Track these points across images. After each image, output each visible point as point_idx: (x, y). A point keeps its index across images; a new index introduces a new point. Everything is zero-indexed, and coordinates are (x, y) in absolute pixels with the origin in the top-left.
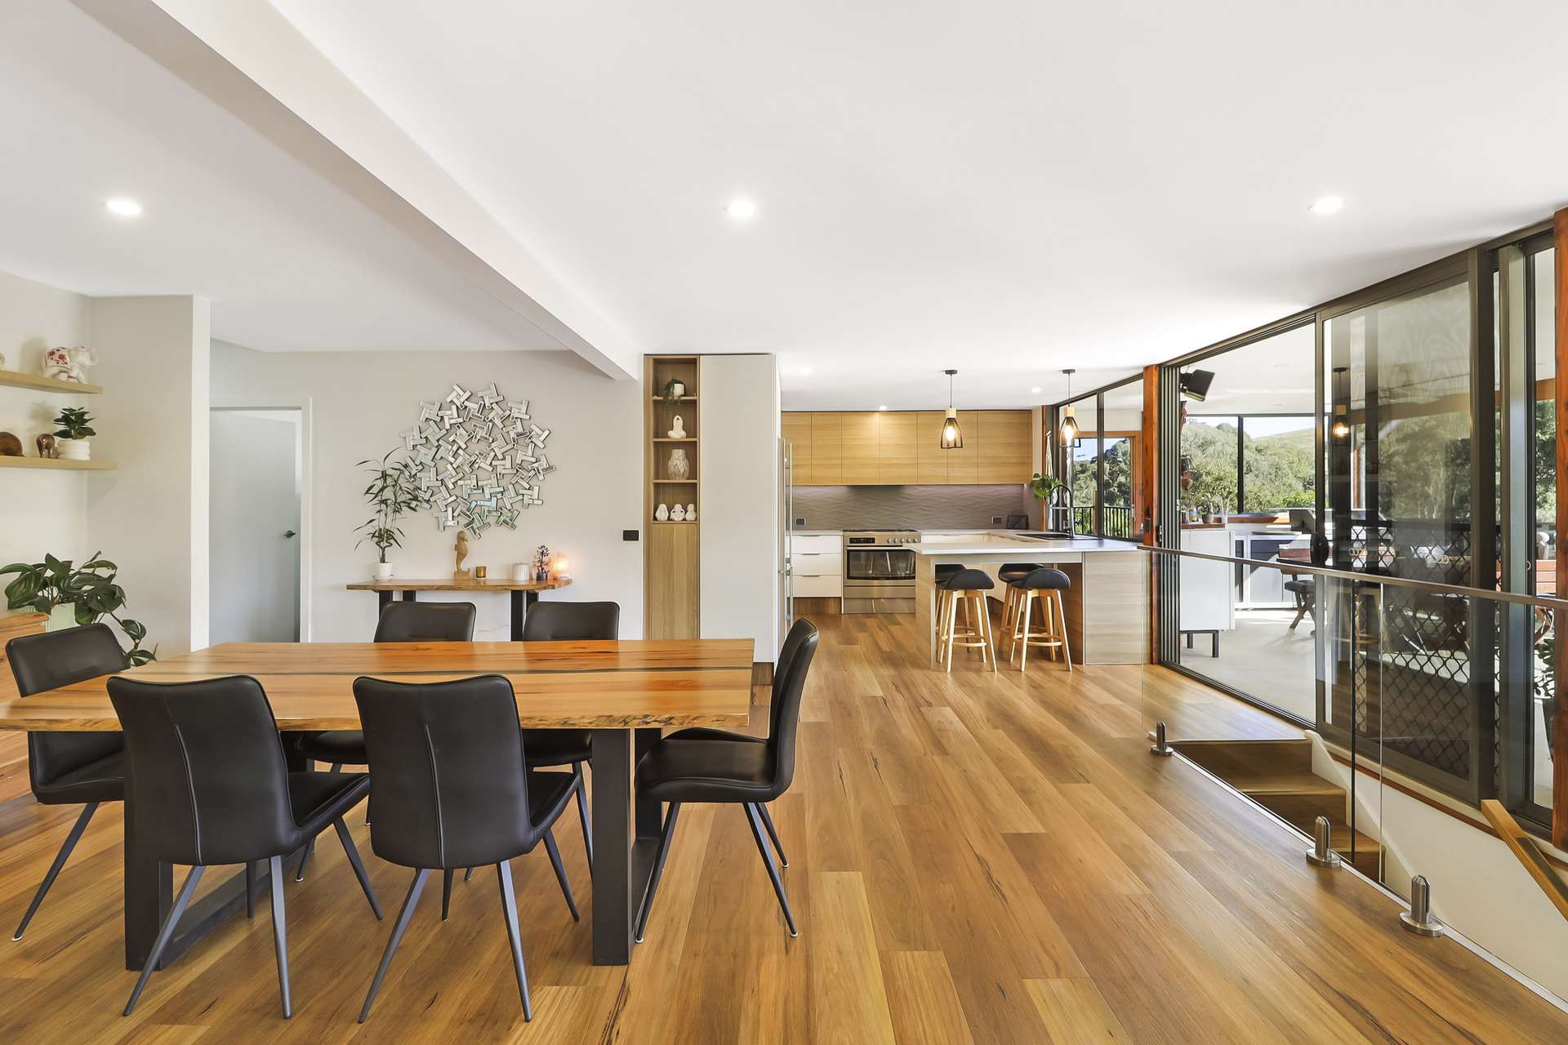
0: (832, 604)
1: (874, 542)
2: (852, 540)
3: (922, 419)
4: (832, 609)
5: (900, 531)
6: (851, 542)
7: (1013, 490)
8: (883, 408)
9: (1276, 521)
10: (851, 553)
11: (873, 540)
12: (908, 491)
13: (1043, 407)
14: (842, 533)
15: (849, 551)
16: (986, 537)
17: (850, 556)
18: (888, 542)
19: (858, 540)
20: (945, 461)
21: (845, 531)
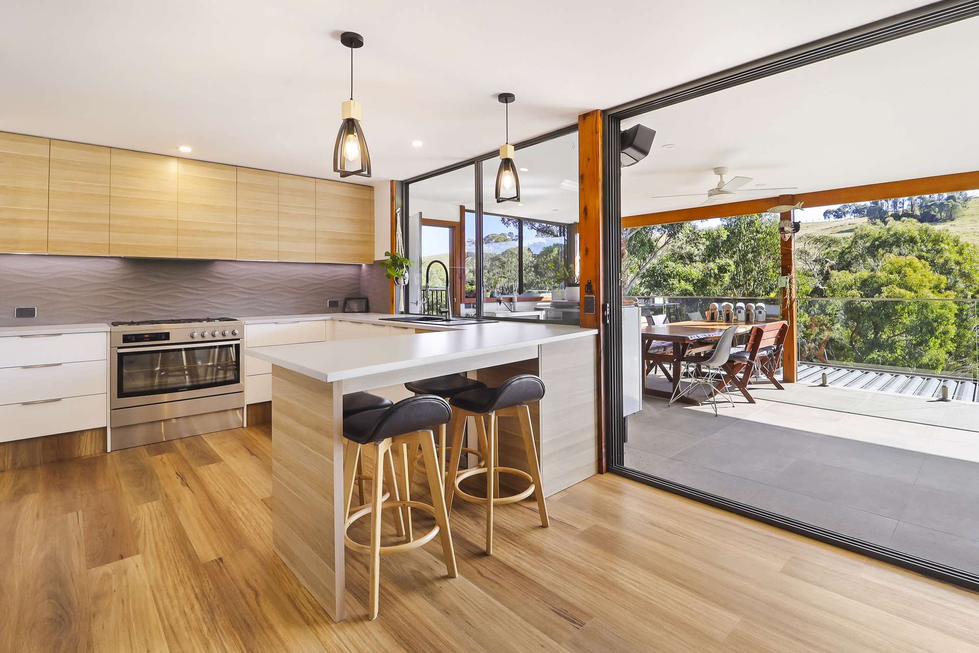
0: (86, 441)
1: (168, 339)
2: (127, 338)
3: (243, 177)
4: (87, 449)
5: (208, 320)
6: (124, 341)
7: (351, 271)
8: (185, 150)
9: (543, 300)
10: (125, 358)
11: (166, 336)
12: (221, 269)
13: (392, 181)
14: (108, 328)
15: (120, 356)
16: (329, 323)
17: (122, 362)
18: (192, 337)
19: (139, 338)
20: (276, 232)
21: (114, 324)
